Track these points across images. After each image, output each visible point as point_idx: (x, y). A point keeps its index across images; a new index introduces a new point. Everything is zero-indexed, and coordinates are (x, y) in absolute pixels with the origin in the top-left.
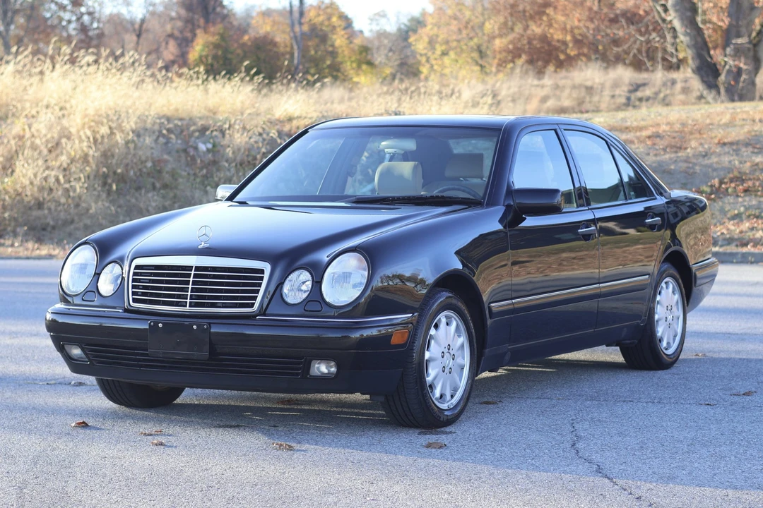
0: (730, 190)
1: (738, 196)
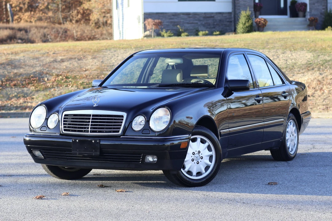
0: (7, 85)
1: (12, 88)
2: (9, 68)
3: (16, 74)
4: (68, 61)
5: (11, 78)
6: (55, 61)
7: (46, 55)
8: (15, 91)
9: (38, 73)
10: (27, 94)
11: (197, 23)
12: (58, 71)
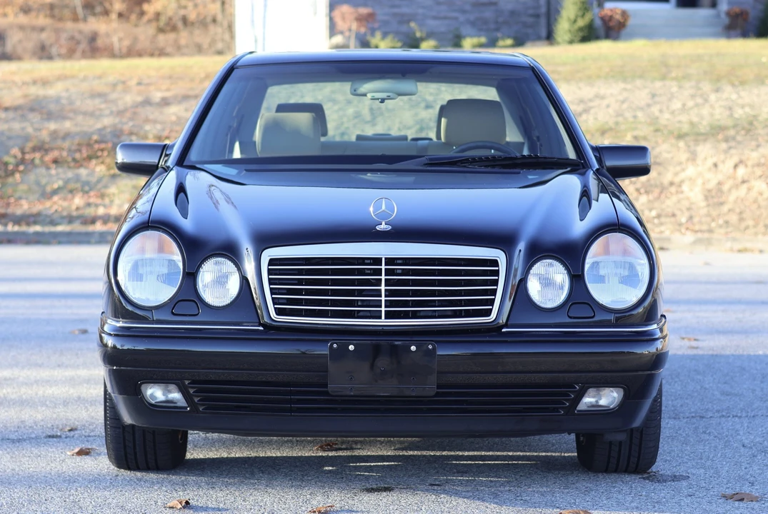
0: (37, 161)
2: (35, 117)
3: (54, 134)
4: (180, 102)
5: (43, 143)
6: (147, 102)
7: (120, 87)
8: (57, 177)
9: (111, 132)
10: (87, 183)
11: (456, 19)
12: (159, 127)
